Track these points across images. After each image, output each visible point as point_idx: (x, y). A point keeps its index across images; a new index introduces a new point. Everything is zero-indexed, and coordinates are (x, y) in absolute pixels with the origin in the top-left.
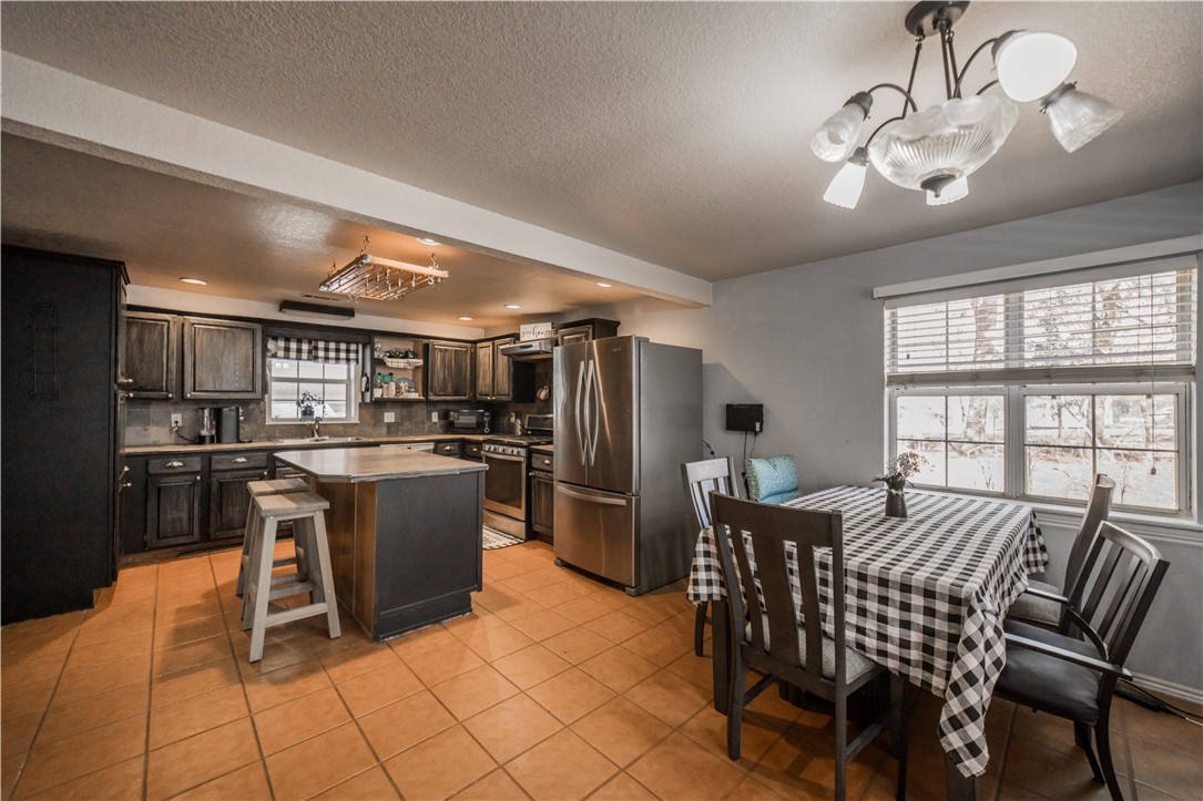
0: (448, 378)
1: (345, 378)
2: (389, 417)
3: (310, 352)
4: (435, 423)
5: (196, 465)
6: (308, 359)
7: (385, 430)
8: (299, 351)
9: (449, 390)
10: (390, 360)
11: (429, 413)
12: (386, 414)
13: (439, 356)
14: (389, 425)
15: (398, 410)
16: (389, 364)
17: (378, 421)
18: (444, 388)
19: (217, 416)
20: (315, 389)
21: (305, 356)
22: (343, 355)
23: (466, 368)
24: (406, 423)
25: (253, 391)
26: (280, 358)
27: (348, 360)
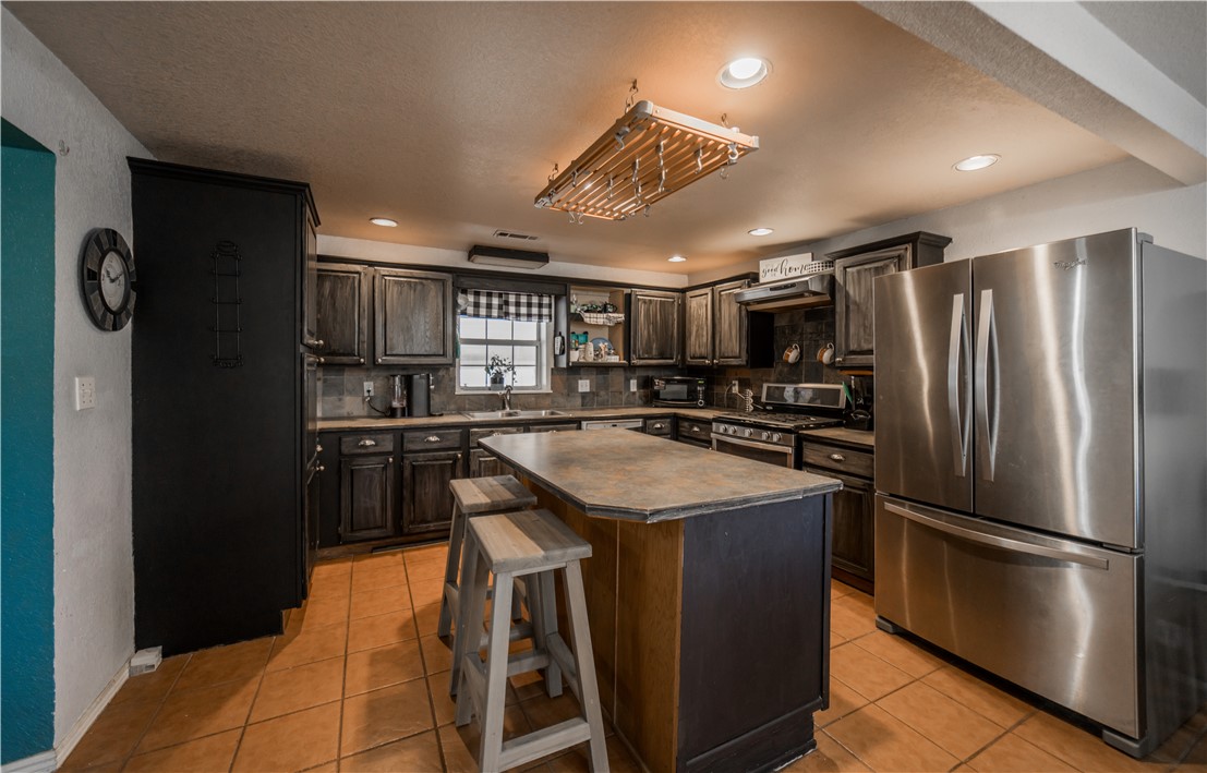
0: (653, 337)
1: (535, 338)
2: (584, 385)
3: (500, 307)
4: (634, 393)
5: (388, 446)
6: (499, 317)
7: (579, 401)
8: (489, 306)
9: (654, 352)
10: (587, 315)
11: (627, 380)
12: (580, 382)
13: (642, 308)
14: (584, 395)
15: (594, 376)
16: (587, 320)
17: (572, 389)
18: (648, 350)
19: (408, 383)
20: (503, 352)
21: (495, 312)
22: (535, 310)
23: (673, 324)
24: (602, 393)
25: (444, 355)
26: (470, 316)
27: (540, 316)
